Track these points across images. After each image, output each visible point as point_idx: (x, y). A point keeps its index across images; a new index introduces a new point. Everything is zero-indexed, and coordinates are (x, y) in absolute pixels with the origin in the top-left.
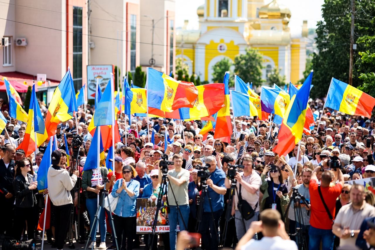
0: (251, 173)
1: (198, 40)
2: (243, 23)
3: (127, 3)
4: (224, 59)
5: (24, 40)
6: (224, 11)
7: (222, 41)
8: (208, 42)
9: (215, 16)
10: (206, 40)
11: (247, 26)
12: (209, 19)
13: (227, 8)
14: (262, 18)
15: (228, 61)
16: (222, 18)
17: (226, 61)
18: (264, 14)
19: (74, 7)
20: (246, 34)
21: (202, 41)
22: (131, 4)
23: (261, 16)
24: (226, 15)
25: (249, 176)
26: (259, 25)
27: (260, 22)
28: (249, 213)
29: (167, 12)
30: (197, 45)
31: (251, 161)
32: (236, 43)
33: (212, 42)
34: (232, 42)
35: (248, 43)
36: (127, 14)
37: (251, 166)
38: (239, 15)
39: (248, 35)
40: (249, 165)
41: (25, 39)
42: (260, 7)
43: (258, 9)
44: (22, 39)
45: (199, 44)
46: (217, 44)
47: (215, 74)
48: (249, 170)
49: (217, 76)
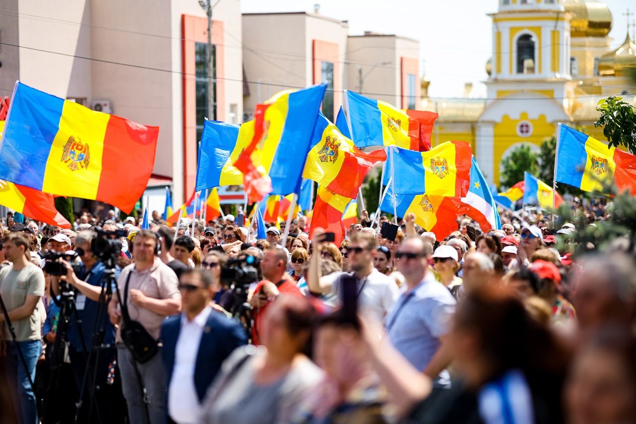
0: (152, 262)
1: (481, 115)
2: (563, 82)
3: (314, 42)
4: (522, 147)
5: (105, 105)
6: (528, 63)
7: (524, 115)
8: (498, 119)
9: (511, 72)
10: (496, 115)
11: (570, 88)
12: (500, 77)
13: (532, 57)
14: (604, 75)
15: (528, 149)
16: (526, 75)
17: (525, 150)
18: (608, 68)
19: (197, 44)
20: (567, 104)
21: (489, 116)
22: (322, 42)
23: (602, 72)
24: (532, 70)
25: (147, 271)
26: (600, 87)
27: (601, 84)
28: (146, 349)
29: (402, 59)
30: (479, 124)
31: (153, 238)
32: (549, 119)
33: (506, 117)
34: (542, 117)
35: (572, 119)
36: (314, 60)
37: (152, 249)
38: (555, 68)
39: (572, 103)
40: (149, 245)
41: (107, 102)
42: (600, 56)
43: (596, 59)
44: (102, 103)
45: (483, 122)
46: (516, 121)
47: (506, 173)
48: (149, 257)
49: (510, 177)
